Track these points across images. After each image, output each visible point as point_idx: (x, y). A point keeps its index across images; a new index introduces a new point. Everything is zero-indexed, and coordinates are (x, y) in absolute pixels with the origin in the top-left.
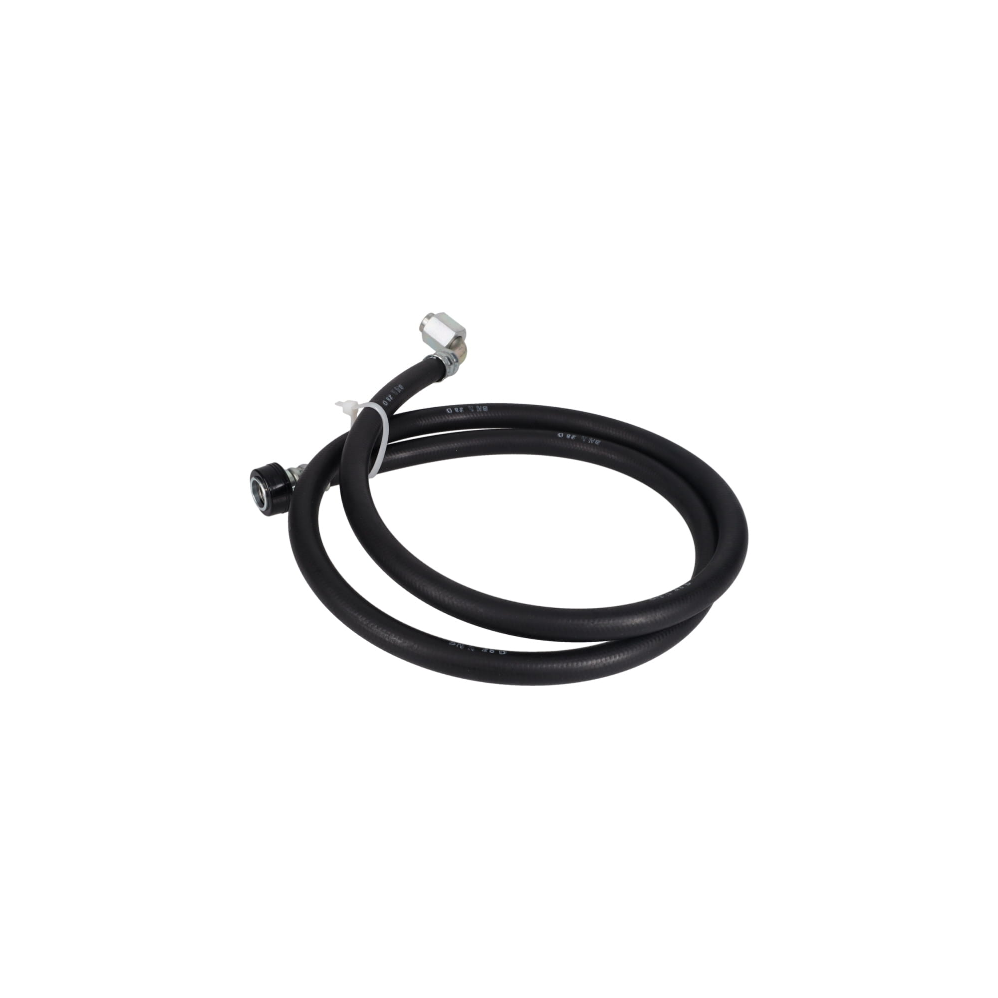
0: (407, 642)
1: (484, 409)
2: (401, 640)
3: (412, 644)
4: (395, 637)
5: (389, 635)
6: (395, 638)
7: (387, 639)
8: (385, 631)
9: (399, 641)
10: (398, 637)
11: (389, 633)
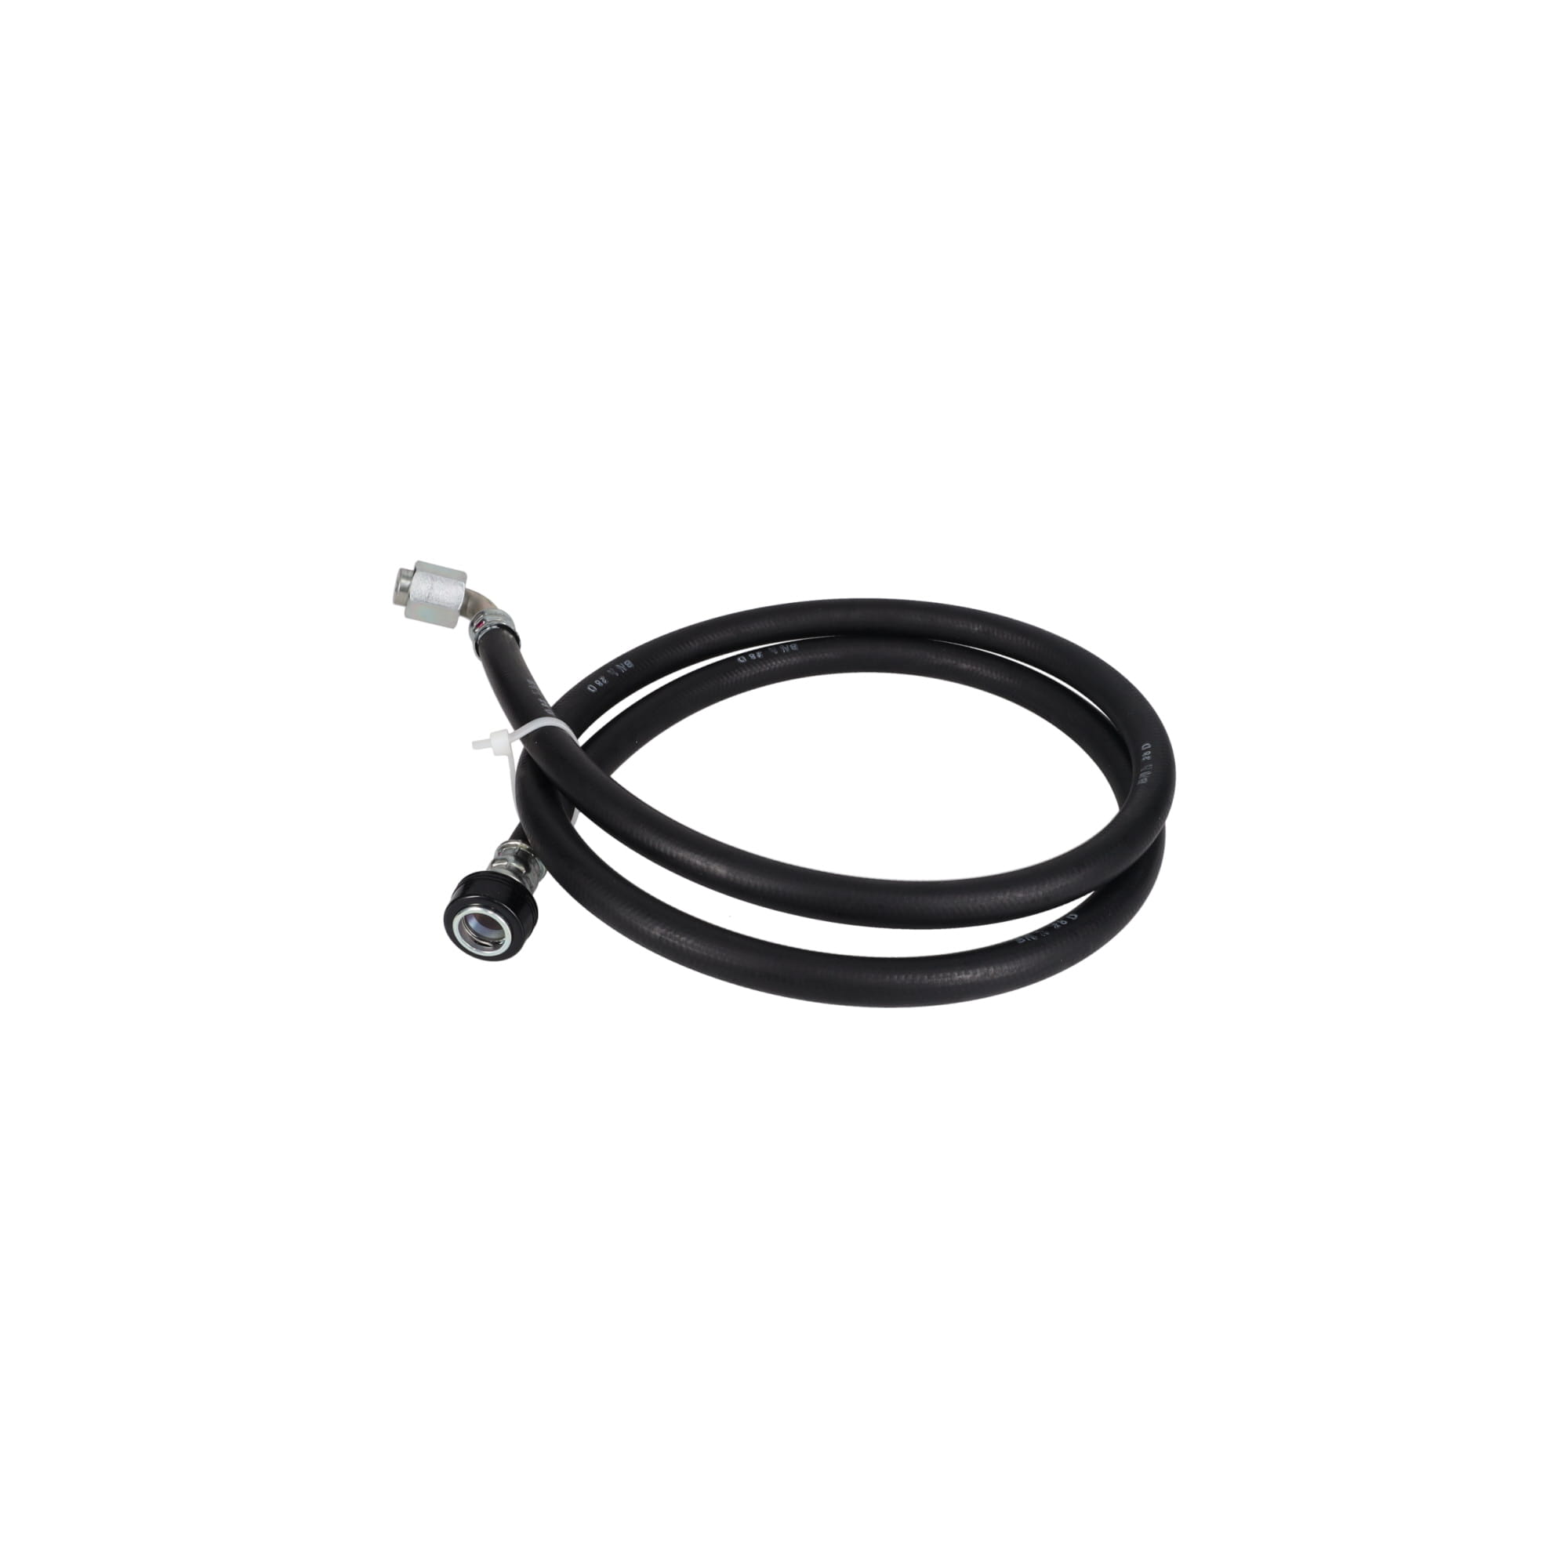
0: (978, 971)
1: (627, 665)
2: (969, 974)
3: (986, 969)
4: (959, 975)
5: (951, 977)
6: (960, 977)
7: (951, 984)
8: (941, 975)
9: (968, 976)
10: (963, 972)
11: (949, 974)
